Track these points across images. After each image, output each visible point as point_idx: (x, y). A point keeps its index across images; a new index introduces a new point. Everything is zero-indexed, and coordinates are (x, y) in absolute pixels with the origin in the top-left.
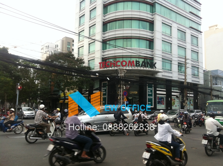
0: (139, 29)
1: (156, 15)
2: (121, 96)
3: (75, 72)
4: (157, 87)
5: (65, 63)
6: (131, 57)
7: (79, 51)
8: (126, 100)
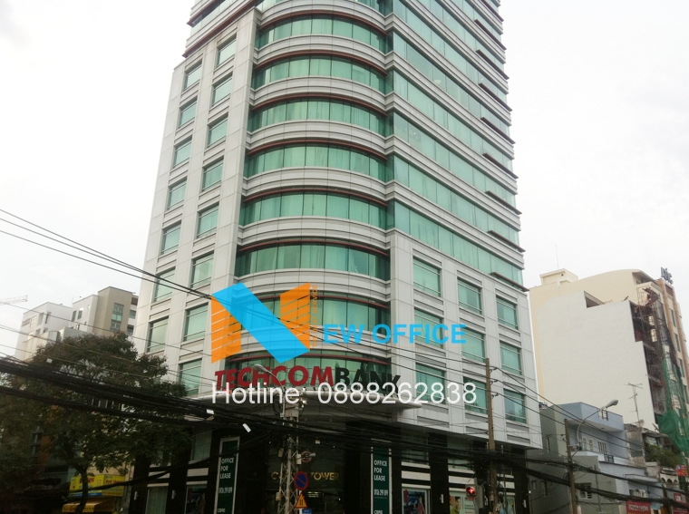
0: (347, 272)
1: (396, 235)
2: (288, 490)
3: (128, 403)
4: (403, 456)
5: (102, 371)
6: (321, 355)
7: (151, 331)
8: (305, 505)
